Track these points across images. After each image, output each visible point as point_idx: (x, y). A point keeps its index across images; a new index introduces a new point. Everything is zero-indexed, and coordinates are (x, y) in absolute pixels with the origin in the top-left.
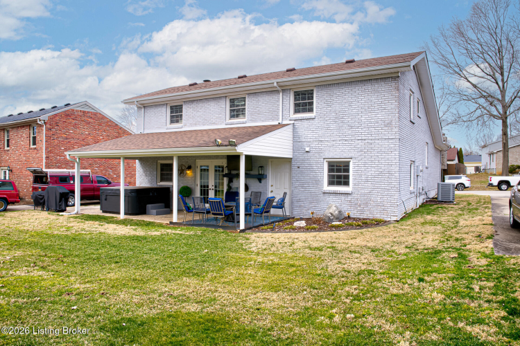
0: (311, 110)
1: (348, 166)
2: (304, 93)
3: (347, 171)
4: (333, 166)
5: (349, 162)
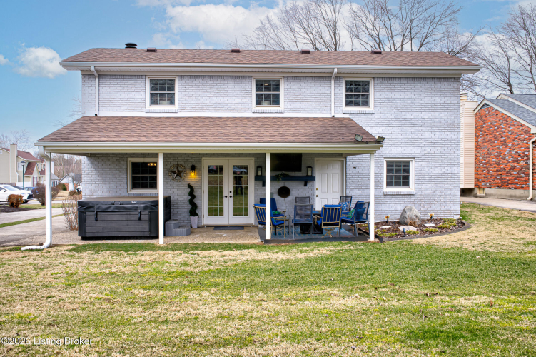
0: (366, 103)
1: (409, 166)
2: (357, 84)
3: (408, 171)
4: (392, 166)
5: (409, 162)
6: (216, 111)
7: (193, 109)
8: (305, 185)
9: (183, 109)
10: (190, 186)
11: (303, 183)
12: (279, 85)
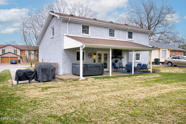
6: (101, 37)
7: (94, 36)
8: (120, 60)
9: (92, 36)
10: (94, 60)
11: (120, 59)
12: (114, 31)
